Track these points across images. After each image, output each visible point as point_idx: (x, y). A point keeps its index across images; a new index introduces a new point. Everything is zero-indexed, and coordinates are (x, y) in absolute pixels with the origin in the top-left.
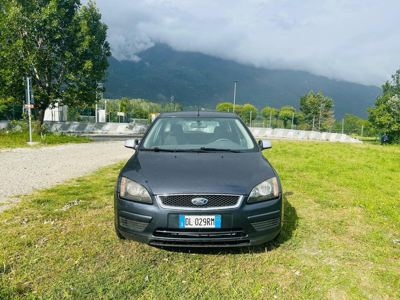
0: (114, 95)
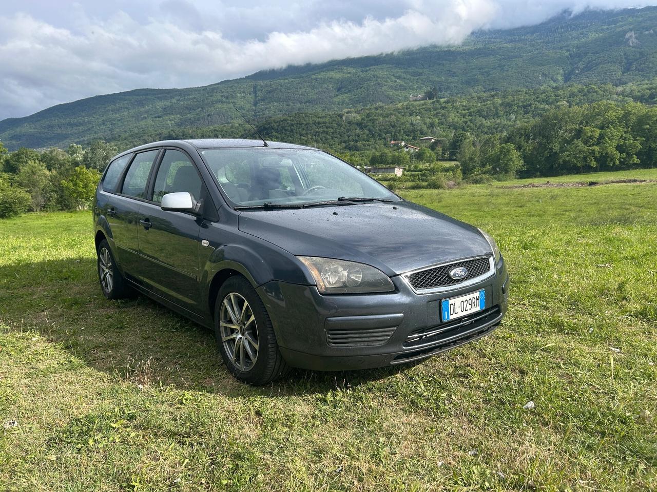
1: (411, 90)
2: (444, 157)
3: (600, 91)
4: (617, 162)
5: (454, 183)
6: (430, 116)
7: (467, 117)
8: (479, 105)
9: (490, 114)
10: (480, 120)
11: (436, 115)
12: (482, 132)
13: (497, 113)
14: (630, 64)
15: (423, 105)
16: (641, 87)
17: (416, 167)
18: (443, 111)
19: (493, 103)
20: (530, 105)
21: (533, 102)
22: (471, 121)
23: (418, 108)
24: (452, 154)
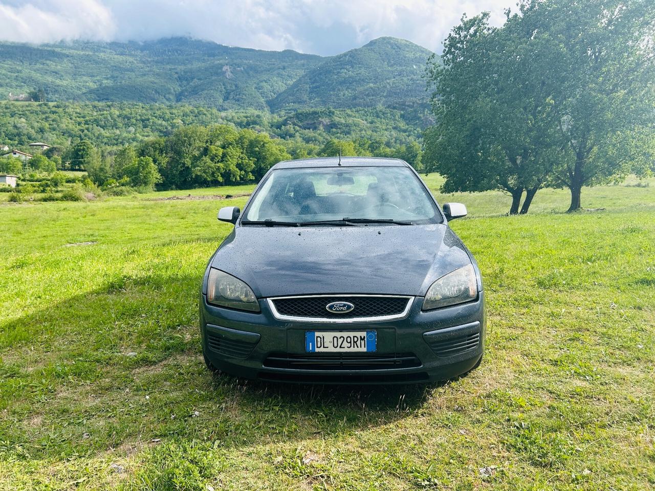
1: (9, 88)
2: (65, 166)
3: (208, 114)
4: (238, 178)
5: (93, 195)
6: (38, 120)
7: (83, 125)
8: (95, 114)
9: (108, 124)
10: (98, 130)
11: (46, 119)
12: (102, 142)
13: (116, 125)
14: (229, 94)
15: (27, 106)
16: (238, 115)
17: (31, 176)
18: (53, 116)
19: (110, 114)
20: (148, 120)
21: (150, 117)
22: (88, 129)
23: (21, 109)
24: (73, 164)
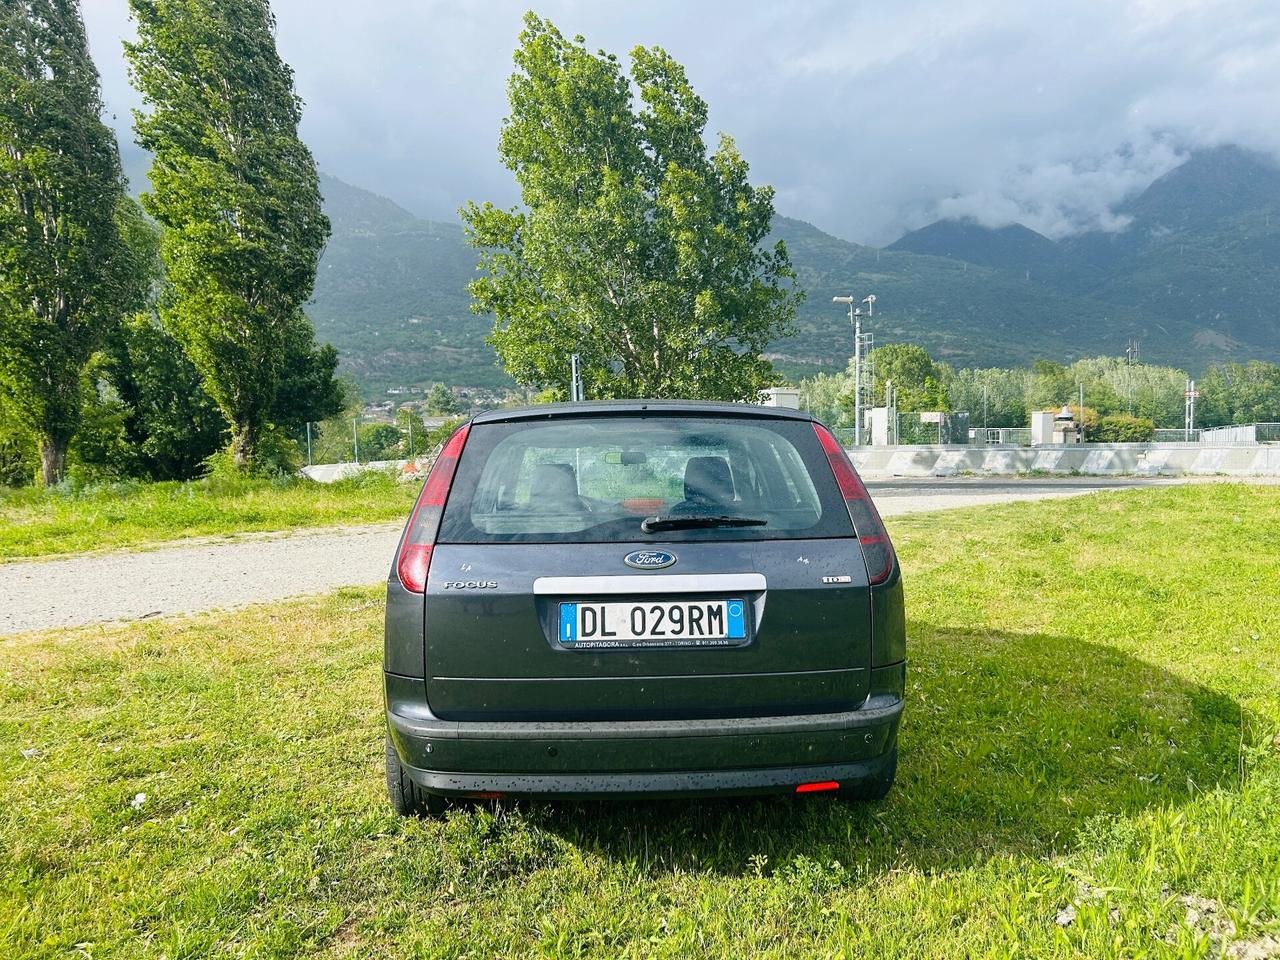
0: (1032, 352)
